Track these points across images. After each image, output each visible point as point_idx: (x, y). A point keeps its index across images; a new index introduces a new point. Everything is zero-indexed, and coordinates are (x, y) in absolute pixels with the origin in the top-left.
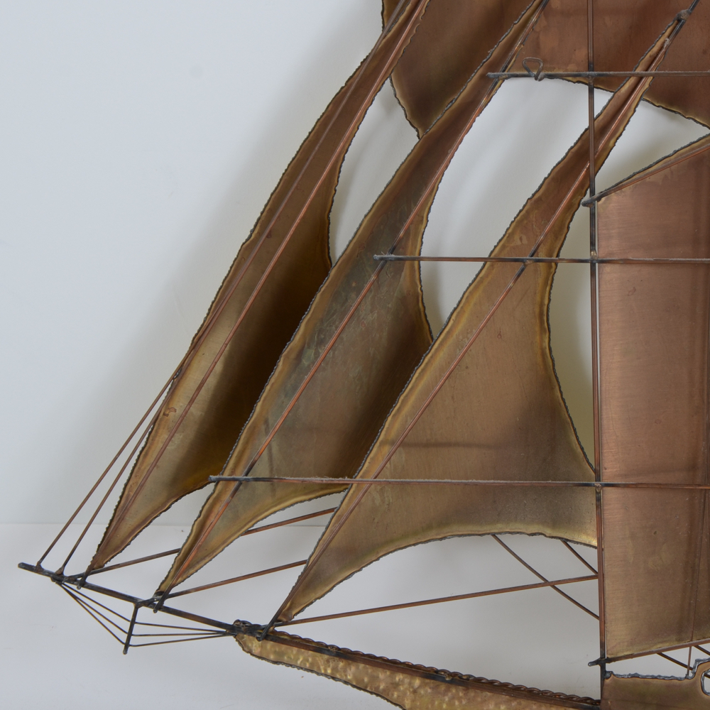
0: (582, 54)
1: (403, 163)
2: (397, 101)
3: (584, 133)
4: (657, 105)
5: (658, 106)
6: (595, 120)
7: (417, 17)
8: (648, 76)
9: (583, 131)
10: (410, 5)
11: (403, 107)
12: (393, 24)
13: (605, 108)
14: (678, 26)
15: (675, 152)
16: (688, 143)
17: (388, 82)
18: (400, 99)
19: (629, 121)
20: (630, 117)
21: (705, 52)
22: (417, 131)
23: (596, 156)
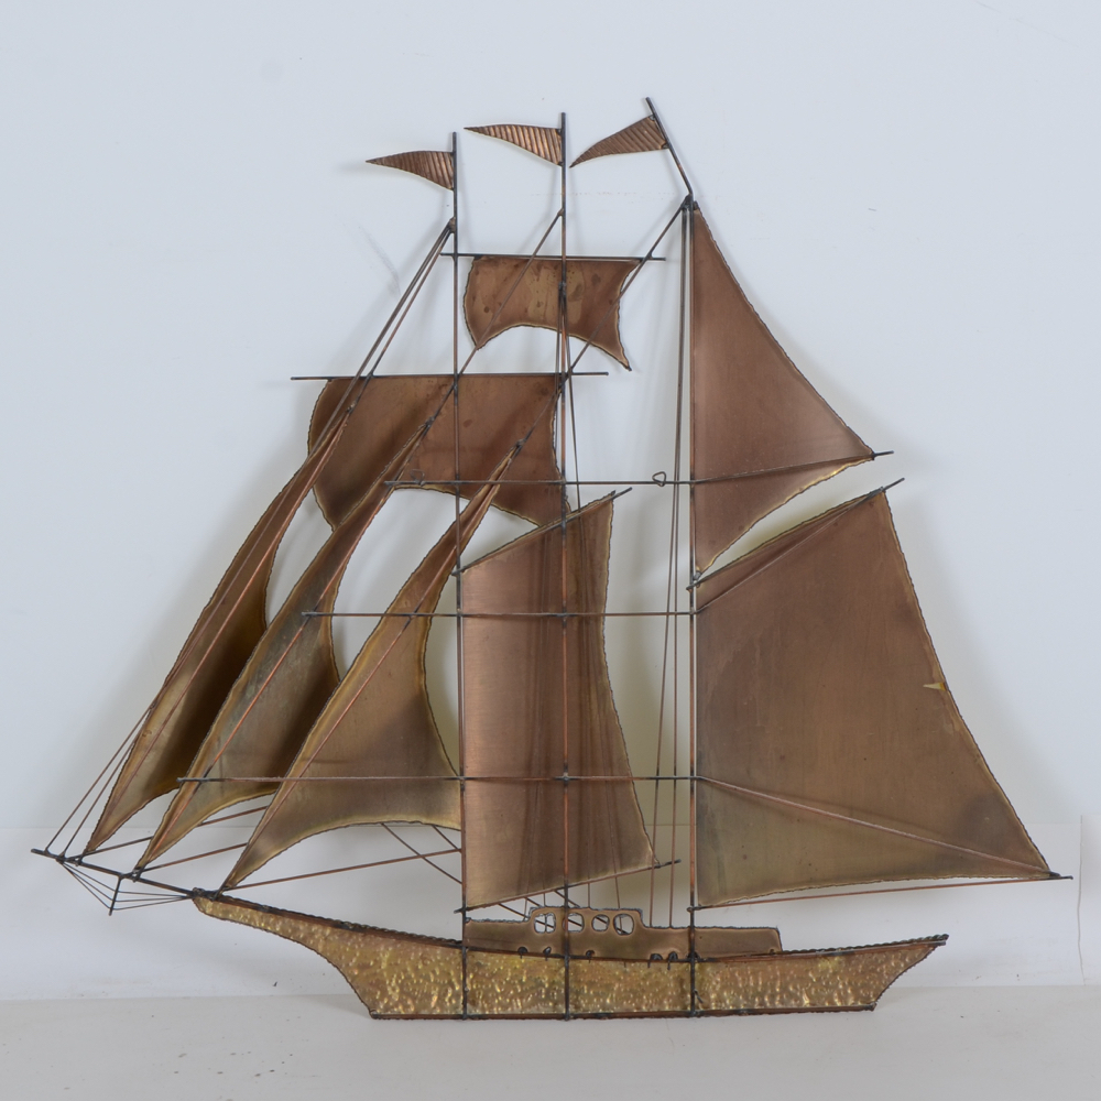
2: (317, 505)
4: (502, 509)
5: (502, 511)
6: (460, 515)
7: (335, 443)
8: (497, 484)
9: (453, 522)
10: (330, 434)
11: (321, 510)
12: (317, 448)
14: (517, 450)
15: (516, 539)
16: (524, 533)
17: (311, 490)
19: (483, 517)
20: (484, 514)
23: (461, 541)
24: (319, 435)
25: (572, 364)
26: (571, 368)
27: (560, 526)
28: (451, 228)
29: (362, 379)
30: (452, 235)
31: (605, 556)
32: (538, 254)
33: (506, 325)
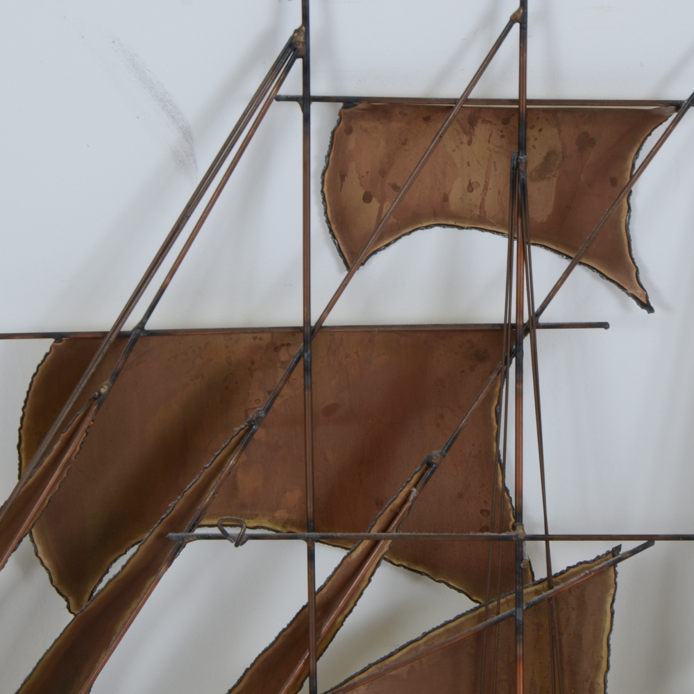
0: (294, 497)
1: (48, 651)
2: (39, 561)
3: (301, 611)
4: (397, 563)
5: (398, 565)
6: (316, 594)
7: (70, 458)
8: (386, 538)
9: (300, 608)
10: (59, 442)
11: (47, 569)
12: (35, 468)
13: (329, 579)
14: (428, 473)
15: (425, 634)
16: (442, 622)
17: (27, 538)
18: (43, 558)
19: (361, 594)
20: (364, 589)
21: (460, 496)
22: (67, 600)
23: (318, 643)
24: (39, 443)
25: (537, 307)
26: (535, 316)
27: (511, 615)
28: (298, 48)
29: (123, 336)
30: (299, 63)
31: (600, 665)
32: (472, 95)
33: (406, 226)
